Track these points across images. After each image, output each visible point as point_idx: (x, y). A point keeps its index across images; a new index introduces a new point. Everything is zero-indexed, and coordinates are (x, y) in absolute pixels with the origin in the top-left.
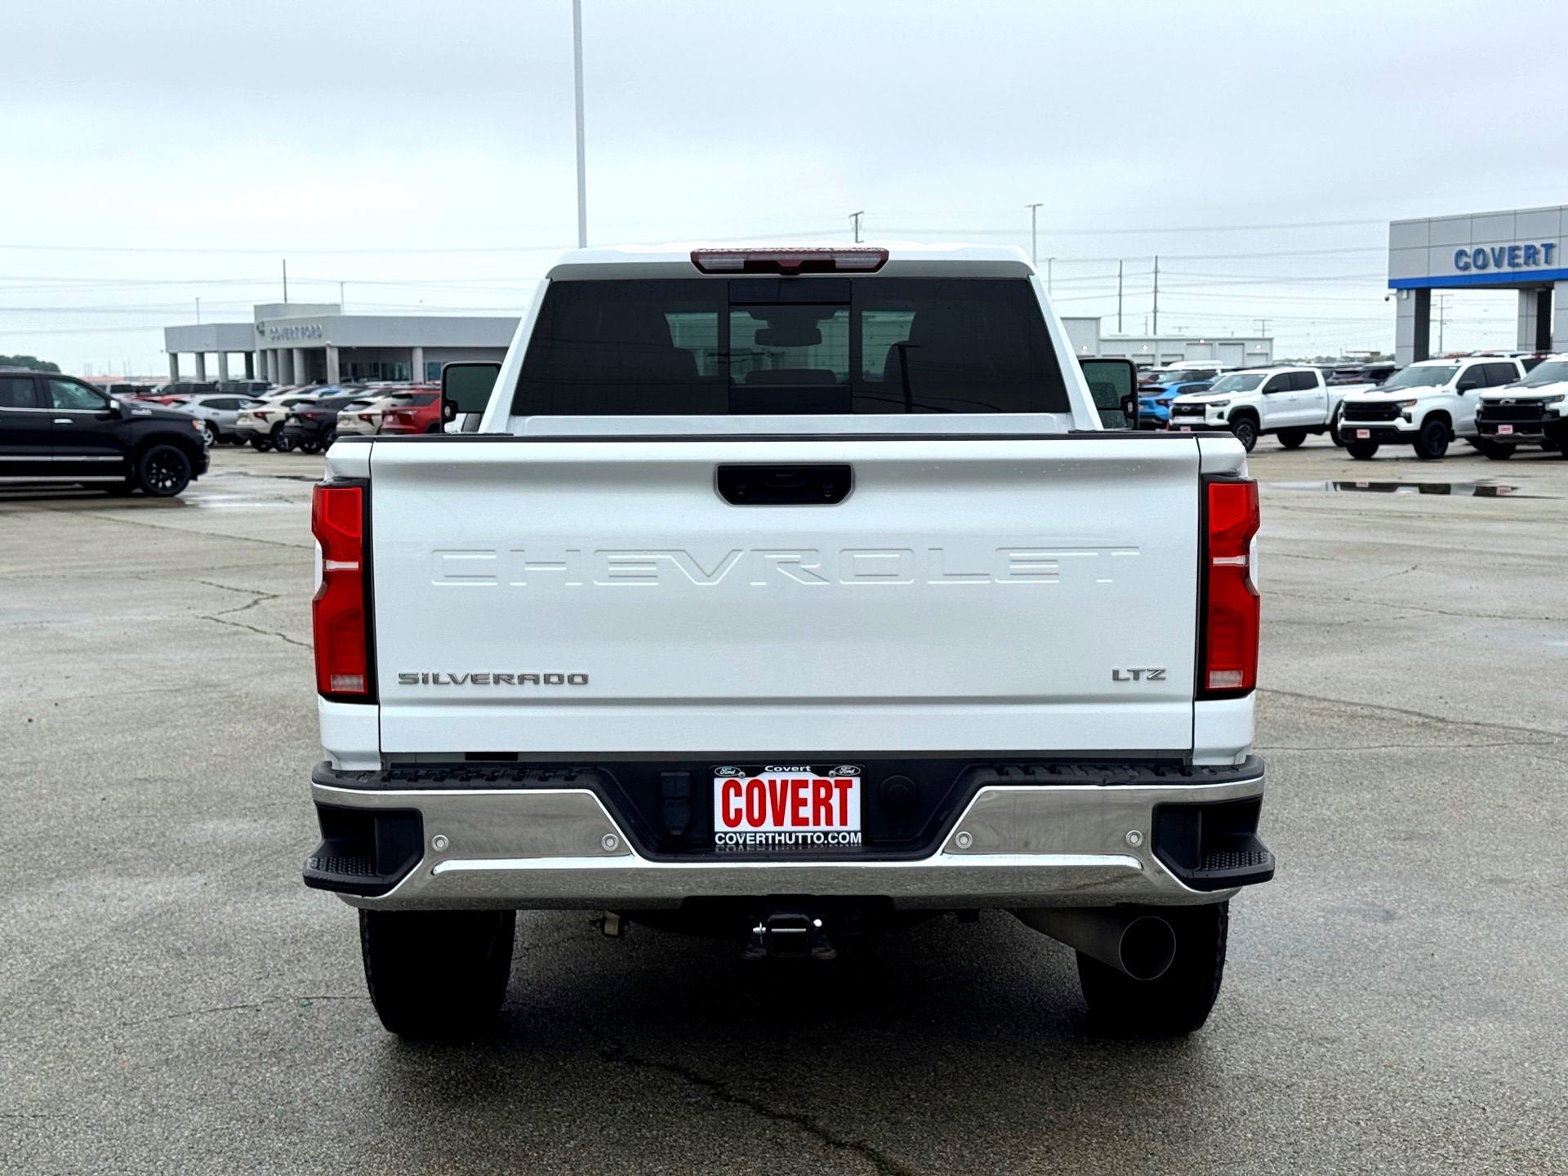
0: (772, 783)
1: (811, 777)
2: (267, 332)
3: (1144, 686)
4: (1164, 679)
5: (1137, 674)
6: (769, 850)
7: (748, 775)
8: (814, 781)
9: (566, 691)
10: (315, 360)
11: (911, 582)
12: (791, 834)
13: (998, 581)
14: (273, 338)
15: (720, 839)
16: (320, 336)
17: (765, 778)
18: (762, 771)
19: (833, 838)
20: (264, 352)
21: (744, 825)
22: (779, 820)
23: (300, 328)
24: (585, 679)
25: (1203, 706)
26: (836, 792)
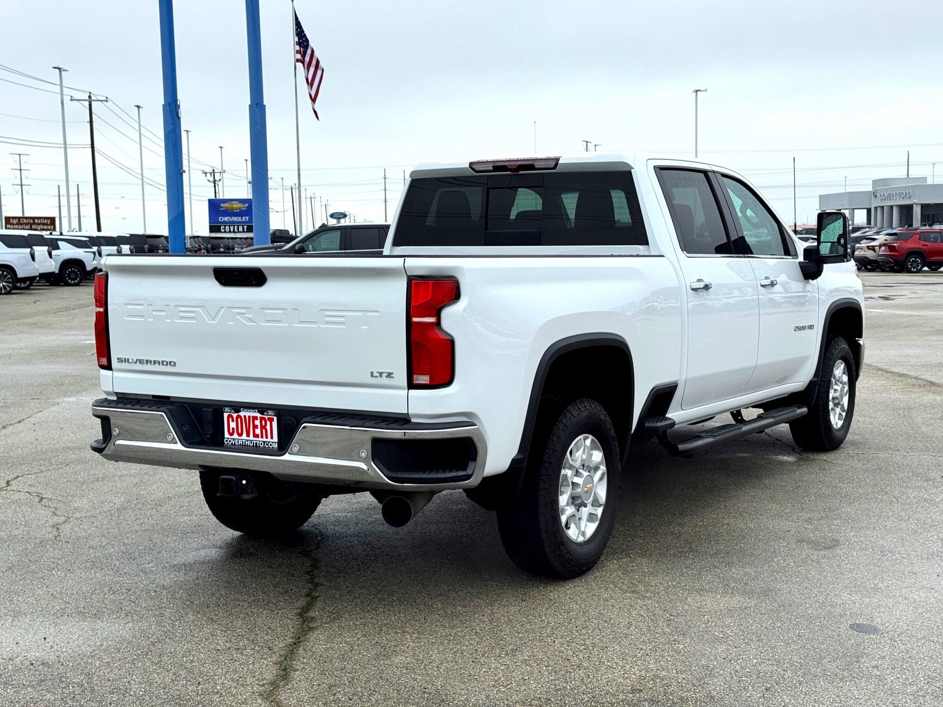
0: (245, 417)
1: (259, 415)
2: (878, 195)
3: (384, 380)
4: (393, 377)
5: (381, 374)
6: (244, 448)
7: (235, 412)
8: (260, 417)
9: (169, 369)
10: (906, 211)
11: (286, 325)
12: (251, 441)
13: (321, 326)
14: (882, 200)
15: (226, 441)
16: (910, 197)
17: (242, 414)
18: (240, 411)
19: (267, 445)
20: (876, 208)
21: (235, 436)
22: (248, 435)
23: (898, 192)
24: (175, 365)
25: (413, 392)
26: (268, 423)
